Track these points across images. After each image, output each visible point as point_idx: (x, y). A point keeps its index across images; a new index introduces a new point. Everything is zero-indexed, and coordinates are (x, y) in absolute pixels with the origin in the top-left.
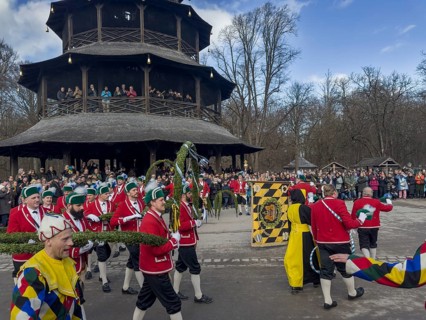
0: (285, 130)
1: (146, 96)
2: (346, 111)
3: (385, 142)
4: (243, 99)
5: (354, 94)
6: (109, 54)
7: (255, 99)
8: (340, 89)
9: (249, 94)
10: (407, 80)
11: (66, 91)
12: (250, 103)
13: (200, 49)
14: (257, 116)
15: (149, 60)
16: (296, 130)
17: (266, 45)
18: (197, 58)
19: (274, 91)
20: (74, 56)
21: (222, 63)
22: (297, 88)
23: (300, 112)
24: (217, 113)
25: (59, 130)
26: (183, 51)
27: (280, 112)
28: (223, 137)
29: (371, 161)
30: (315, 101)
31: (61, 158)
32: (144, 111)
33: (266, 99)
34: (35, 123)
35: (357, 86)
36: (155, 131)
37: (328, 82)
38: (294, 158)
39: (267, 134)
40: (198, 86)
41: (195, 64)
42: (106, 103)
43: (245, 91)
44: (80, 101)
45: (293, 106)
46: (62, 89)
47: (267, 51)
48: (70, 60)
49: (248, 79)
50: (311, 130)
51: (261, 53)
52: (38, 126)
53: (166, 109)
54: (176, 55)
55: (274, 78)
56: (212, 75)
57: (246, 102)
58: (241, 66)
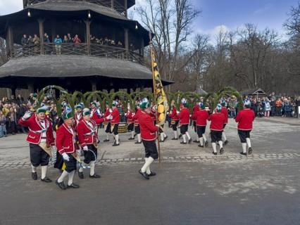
0: (190, 69)
1: (88, 43)
2: (232, 55)
3: (257, 78)
4: (160, 45)
5: (238, 43)
6: (59, 9)
7: (169, 46)
8: (228, 40)
9: (164, 42)
10: (275, 34)
11: (28, 37)
12: (165, 49)
13: (128, 7)
14: (170, 59)
15: (89, 15)
16: (198, 69)
17: (177, 6)
18: (126, 13)
19: (182, 40)
20: (32, 10)
21: (145, 18)
22: (199, 38)
23: (201, 56)
24: (141, 56)
25: (23, 68)
26: (115, 8)
27: (186, 56)
28: (145, 74)
29: (247, 91)
30: (211, 48)
31: (27, 88)
32: (87, 54)
33: (177, 46)
34: (5, 62)
35: (240, 37)
36: (95, 69)
37: (221, 35)
38: (195, 89)
39: (177, 72)
40: (126, 35)
41: (124, 18)
42: (58, 47)
43: (162, 40)
44: (38, 46)
45: (196, 51)
46: (25, 36)
47: (177, 10)
48: (29, 14)
49: (163, 30)
50: (208, 69)
51: (173, 12)
52: (8, 64)
53: (103, 52)
54: (110, 12)
55: (182, 31)
56: (137, 27)
57: (162, 48)
58: (159, 21)
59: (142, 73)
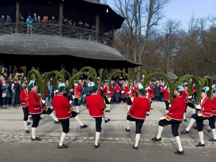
0: (161, 52)
1: (60, 24)
4: (132, 29)
7: (140, 29)
8: (200, 26)
9: (136, 26)
12: (136, 32)
19: (154, 24)
22: (170, 23)
24: (112, 39)
27: (157, 40)
28: (114, 55)
30: (183, 33)
32: (58, 34)
33: (148, 30)
35: (212, 24)
36: (65, 48)
37: (192, 20)
41: (98, 3)
43: (133, 24)
45: (167, 35)
46: (3, 17)
49: (135, 15)
50: (178, 53)
55: (154, 15)
56: (107, 11)
57: (134, 31)
58: (131, 6)
59: (110, 54)
